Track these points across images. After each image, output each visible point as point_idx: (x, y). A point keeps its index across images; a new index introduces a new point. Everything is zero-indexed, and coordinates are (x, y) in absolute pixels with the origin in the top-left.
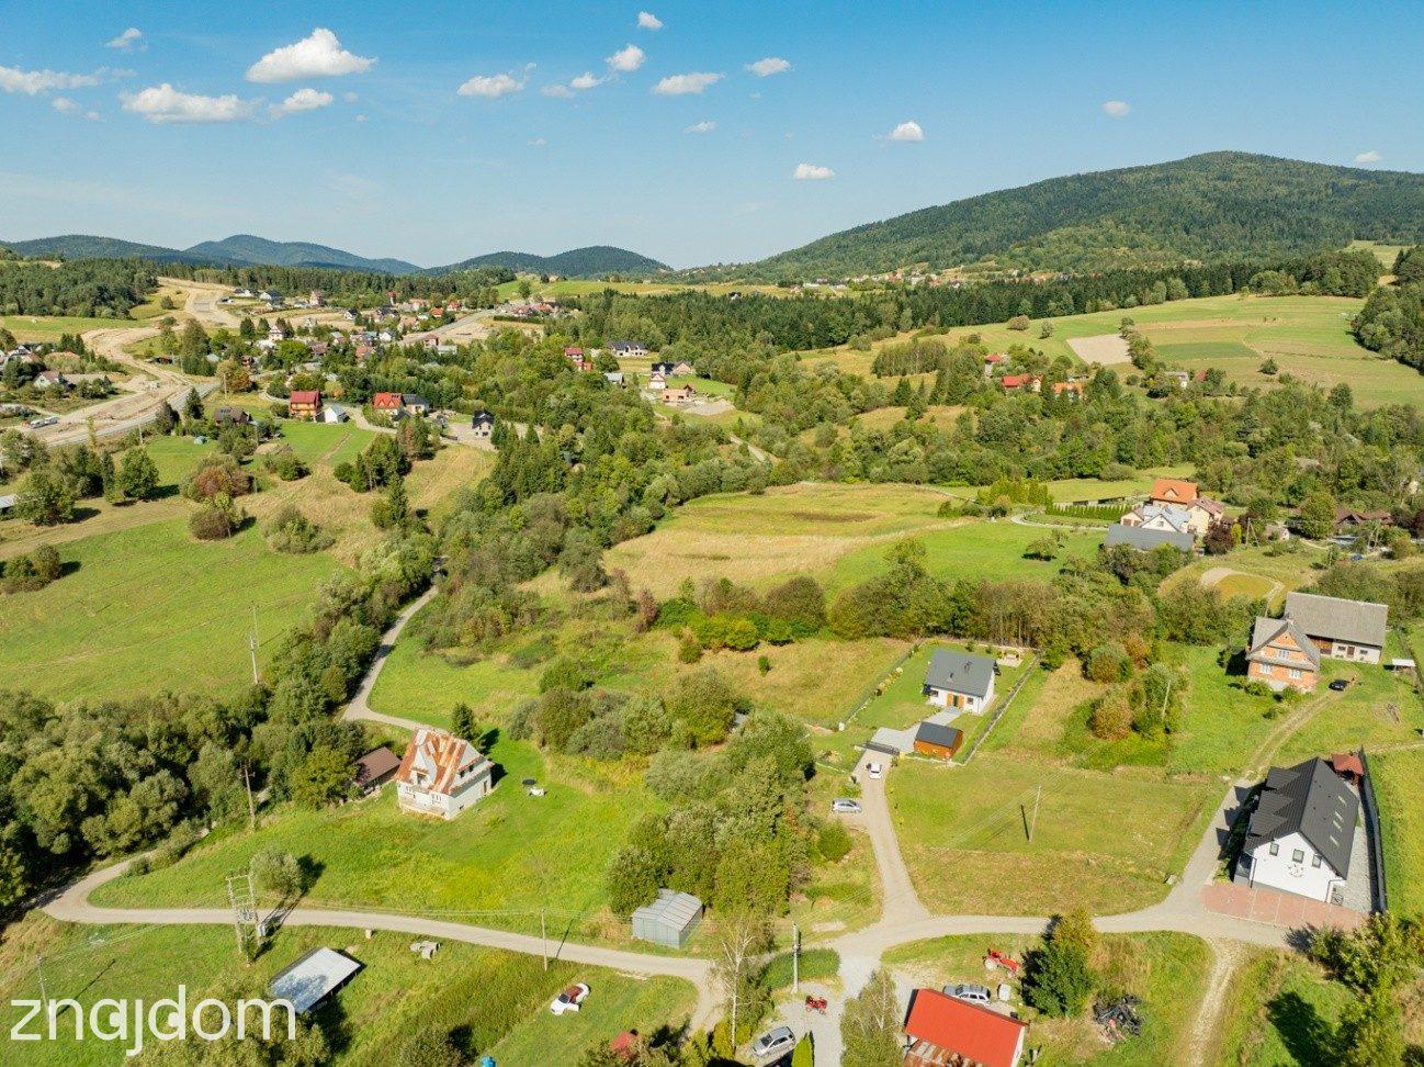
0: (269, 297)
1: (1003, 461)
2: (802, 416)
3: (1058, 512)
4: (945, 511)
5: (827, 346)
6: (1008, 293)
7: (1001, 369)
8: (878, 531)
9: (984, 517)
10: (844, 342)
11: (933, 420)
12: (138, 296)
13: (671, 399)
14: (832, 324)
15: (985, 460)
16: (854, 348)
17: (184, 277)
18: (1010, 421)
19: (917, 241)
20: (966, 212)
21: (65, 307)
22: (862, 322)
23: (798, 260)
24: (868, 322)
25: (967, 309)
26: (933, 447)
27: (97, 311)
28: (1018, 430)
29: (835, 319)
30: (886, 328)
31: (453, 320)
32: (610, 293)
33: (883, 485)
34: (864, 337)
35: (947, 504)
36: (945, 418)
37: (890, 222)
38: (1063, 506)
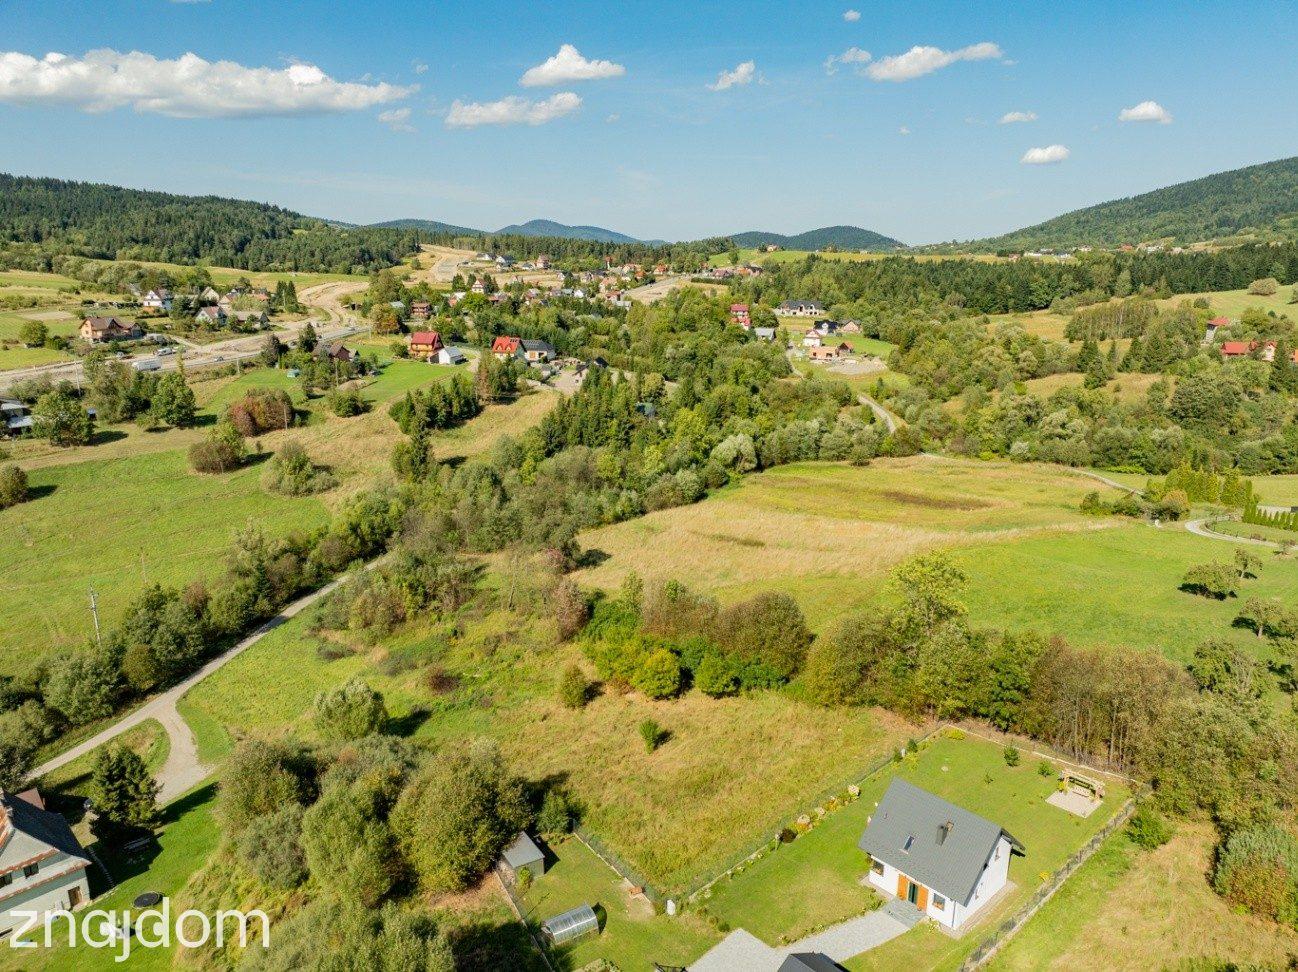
0: (503, 261)
1: (1201, 444)
2: (956, 378)
3: (1263, 521)
4: (1092, 505)
5: (1026, 310)
6: (1258, 258)
7: (1224, 333)
8: (989, 525)
9: (1144, 520)
10: (1046, 307)
11: (1117, 389)
12: (395, 259)
13: (819, 357)
14: (1033, 286)
15: (1172, 442)
16: (1055, 313)
17: (446, 245)
18: (1218, 394)
19: (1163, 215)
20: (1224, 185)
21: (330, 266)
22: (1070, 285)
23: (1032, 236)
24: (1077, 285)
25: (1202, 276)
26: (1101, 421)
27: (353, 269)
28: (1228, 405)
29: (1038, 283)
30: (1098, 292)
31: (653, 281)
32: (813, 258)
33: (1026, 465)
34: (1068, 300)
35: (1094, 496)
36: (1135, 387)
37: (1138, 198)
38: (1272, 511)
